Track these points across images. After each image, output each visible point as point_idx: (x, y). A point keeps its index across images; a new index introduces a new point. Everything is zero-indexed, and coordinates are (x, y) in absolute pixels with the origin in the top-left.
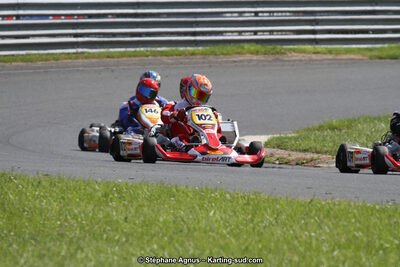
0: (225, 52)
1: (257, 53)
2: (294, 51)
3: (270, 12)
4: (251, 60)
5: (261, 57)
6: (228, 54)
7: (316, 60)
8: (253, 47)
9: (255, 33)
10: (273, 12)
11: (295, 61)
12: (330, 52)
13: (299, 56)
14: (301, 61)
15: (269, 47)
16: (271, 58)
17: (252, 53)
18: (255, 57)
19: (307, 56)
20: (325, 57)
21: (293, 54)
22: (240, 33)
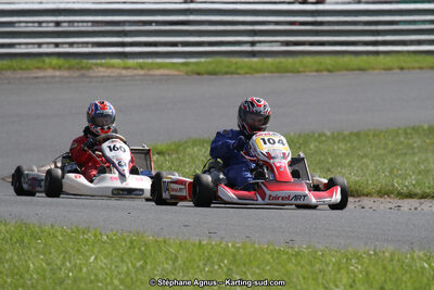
0: (23, 66)
1: (60, 68)
2: (102, 65)
3: (69, 22)
4: (54, 77)
5: (66, 73)
6: (27, 69)
7: (126, 76)
8: (55, 61)
9: (57, 45)
10: (73, 22)
11: (104, 76)
12: (141, 67)
13: (108, 72)
14: (109, 77)
15: (73, 62)
16: (76, 74)
17: (54, 68)
18: (58, 73)
19: (116, 72)
20: (135, 72)
21: (100, 69)
22: (40, 45)
